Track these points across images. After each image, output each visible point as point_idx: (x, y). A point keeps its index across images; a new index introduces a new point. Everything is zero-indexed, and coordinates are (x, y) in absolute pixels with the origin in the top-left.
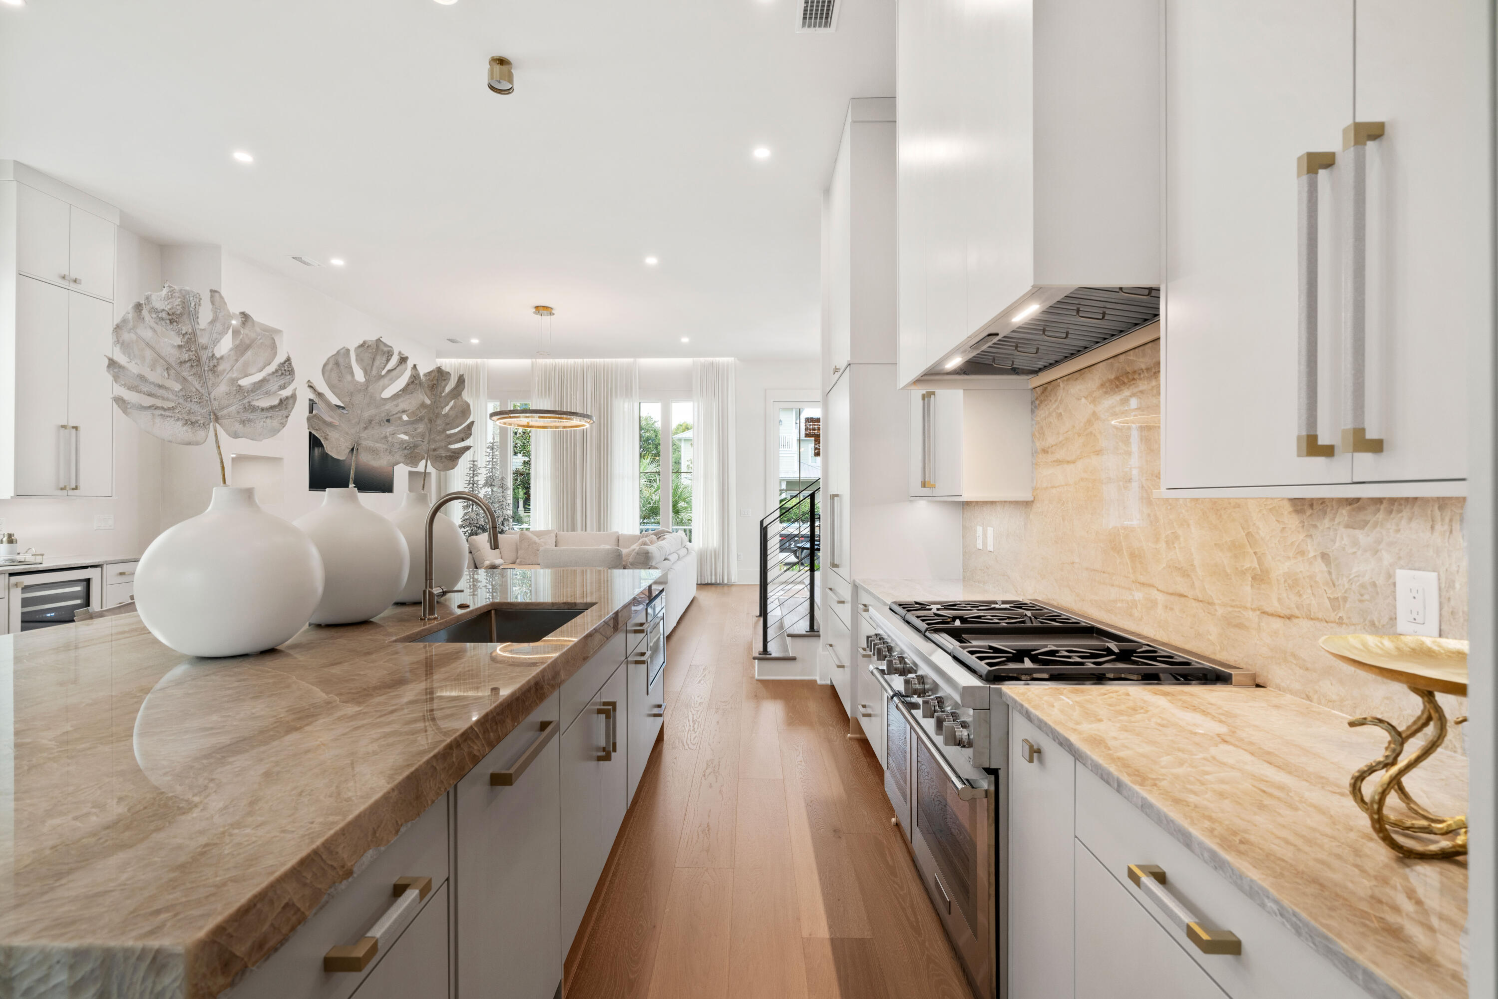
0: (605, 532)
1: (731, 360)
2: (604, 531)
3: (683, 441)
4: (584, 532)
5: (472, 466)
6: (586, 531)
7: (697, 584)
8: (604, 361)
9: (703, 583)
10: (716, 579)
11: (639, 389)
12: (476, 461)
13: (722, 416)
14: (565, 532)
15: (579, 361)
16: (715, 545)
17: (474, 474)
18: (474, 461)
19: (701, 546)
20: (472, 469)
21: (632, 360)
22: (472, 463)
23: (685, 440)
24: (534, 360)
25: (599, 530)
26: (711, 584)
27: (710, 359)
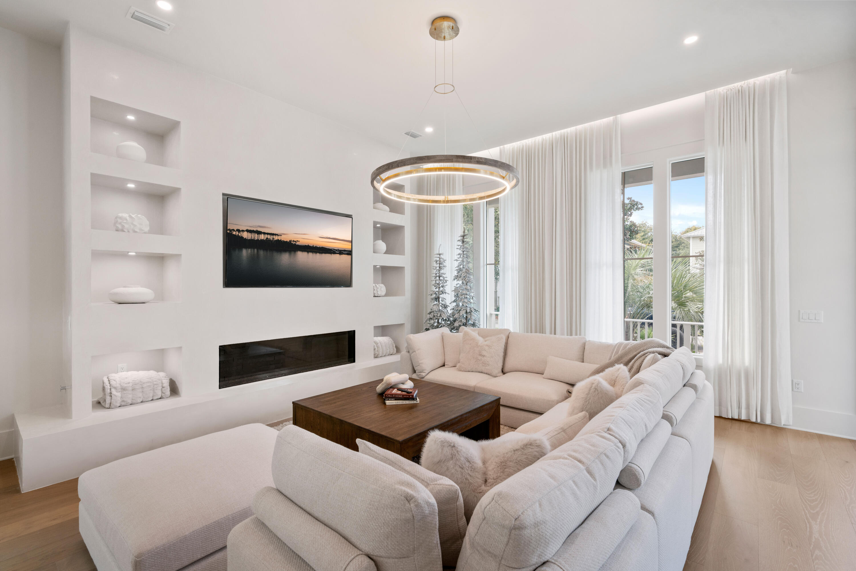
0: (578, 336)
1: (780, 74)
2: (576, 335)
3: (691, 240)
4: (553, 335)
5: (438, 259)
6: (555, 334)
7: (715, 417)
8: (576, 129)
9: (724, 416)
10: (748, 413)
11: (622, 153)
12: (442, 254)
13: (761, 162)
14: (529, 334)
15: (547, 136)
16: (747, 363)
17: (440, 267)
18: (440, 255)
19: (721, 361)
20: (438, 262)
21: (611, 118)
22: (438, 256)
23: (694, 238)
24: (502, 147)
25: (571, 335)
26: (739, 420)
27: (738, 85)
